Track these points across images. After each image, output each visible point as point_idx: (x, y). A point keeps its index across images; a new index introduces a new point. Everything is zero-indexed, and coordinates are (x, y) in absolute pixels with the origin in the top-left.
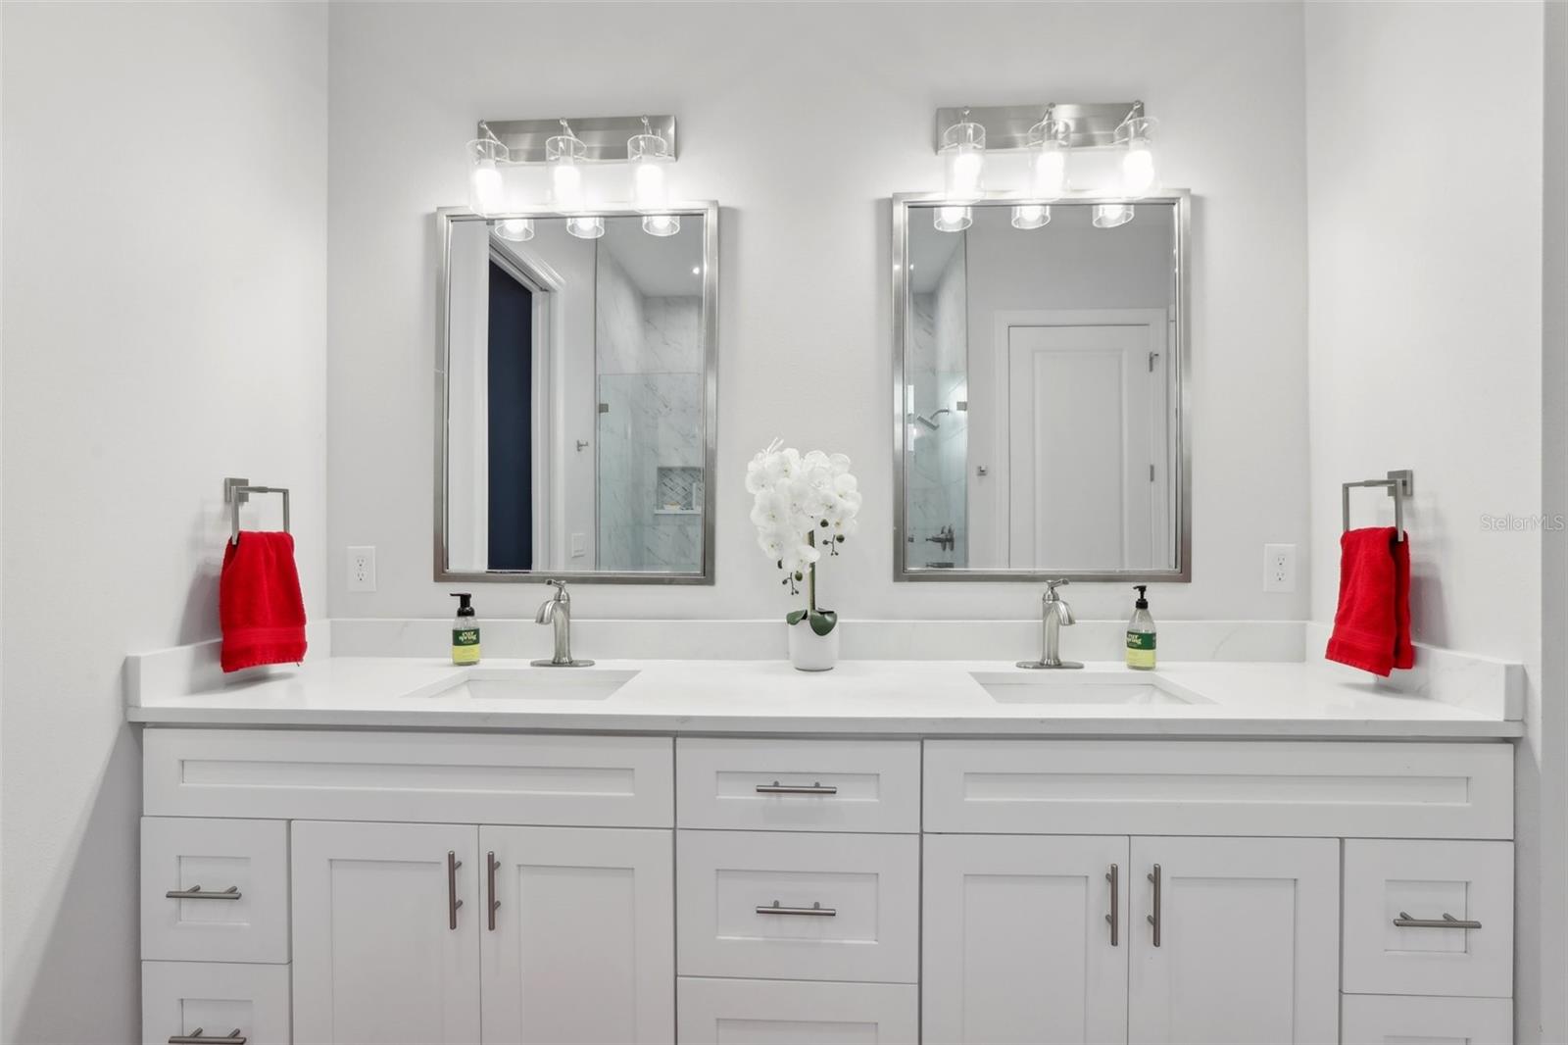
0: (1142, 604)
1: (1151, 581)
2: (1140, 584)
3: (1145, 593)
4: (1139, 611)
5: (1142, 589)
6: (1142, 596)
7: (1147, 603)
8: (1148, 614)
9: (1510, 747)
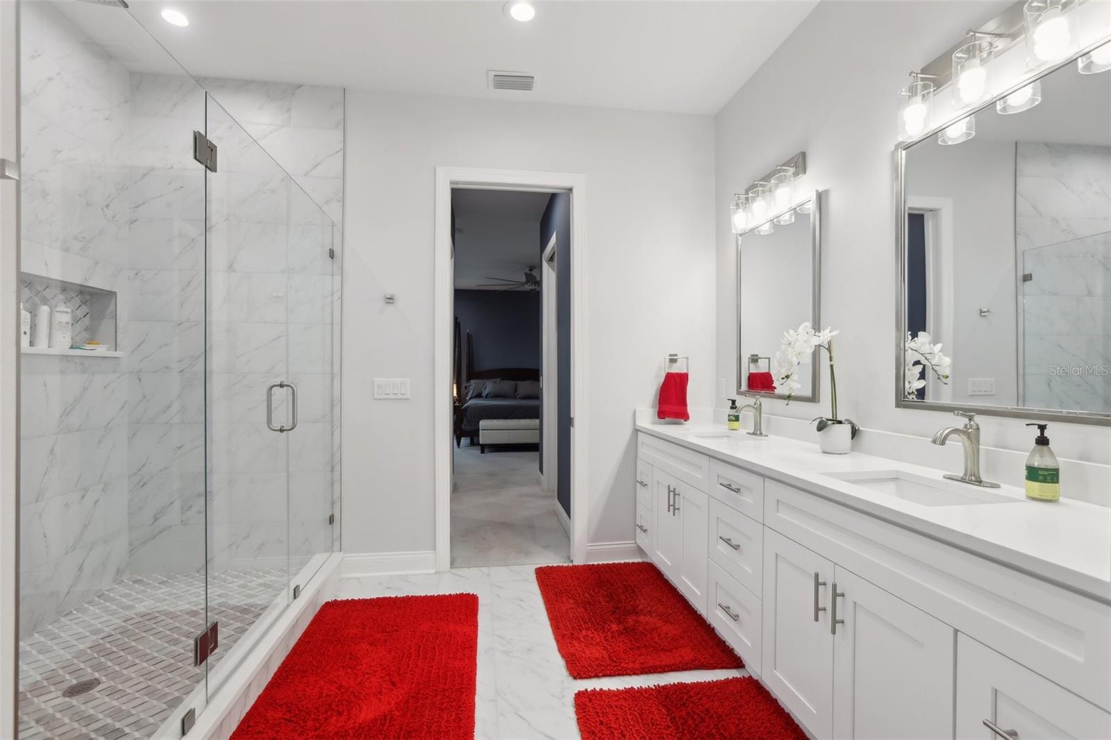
0: (1042, 441)
1: (1051, 421)
2: (1042, 423)
3: (1045, 431)
4: (1040, 447)
5: (1042, 428)
6: (1042, 433)
7: (1048, 440)
8: (1050, 451)
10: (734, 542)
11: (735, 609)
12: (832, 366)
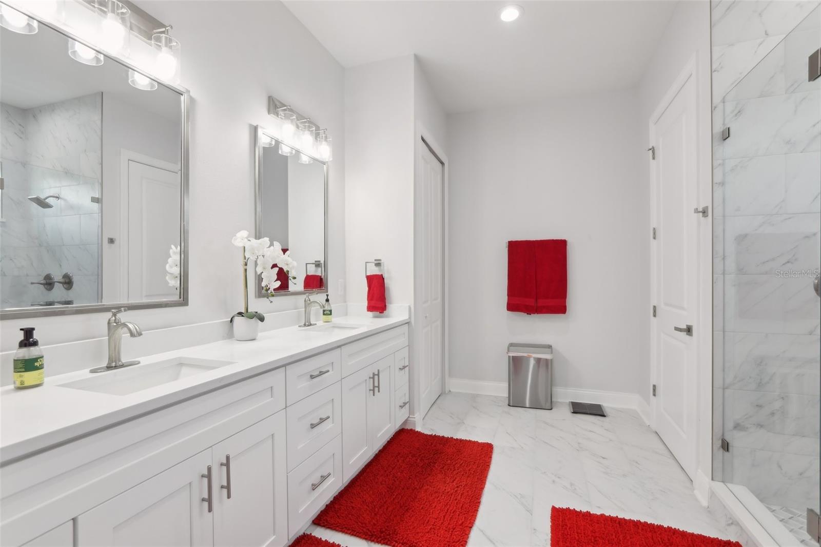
4: (327, 303)
9: (407, 324)
10: (317, 421)
11: (315, 478)
12: (246, 270)
